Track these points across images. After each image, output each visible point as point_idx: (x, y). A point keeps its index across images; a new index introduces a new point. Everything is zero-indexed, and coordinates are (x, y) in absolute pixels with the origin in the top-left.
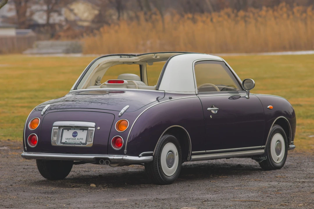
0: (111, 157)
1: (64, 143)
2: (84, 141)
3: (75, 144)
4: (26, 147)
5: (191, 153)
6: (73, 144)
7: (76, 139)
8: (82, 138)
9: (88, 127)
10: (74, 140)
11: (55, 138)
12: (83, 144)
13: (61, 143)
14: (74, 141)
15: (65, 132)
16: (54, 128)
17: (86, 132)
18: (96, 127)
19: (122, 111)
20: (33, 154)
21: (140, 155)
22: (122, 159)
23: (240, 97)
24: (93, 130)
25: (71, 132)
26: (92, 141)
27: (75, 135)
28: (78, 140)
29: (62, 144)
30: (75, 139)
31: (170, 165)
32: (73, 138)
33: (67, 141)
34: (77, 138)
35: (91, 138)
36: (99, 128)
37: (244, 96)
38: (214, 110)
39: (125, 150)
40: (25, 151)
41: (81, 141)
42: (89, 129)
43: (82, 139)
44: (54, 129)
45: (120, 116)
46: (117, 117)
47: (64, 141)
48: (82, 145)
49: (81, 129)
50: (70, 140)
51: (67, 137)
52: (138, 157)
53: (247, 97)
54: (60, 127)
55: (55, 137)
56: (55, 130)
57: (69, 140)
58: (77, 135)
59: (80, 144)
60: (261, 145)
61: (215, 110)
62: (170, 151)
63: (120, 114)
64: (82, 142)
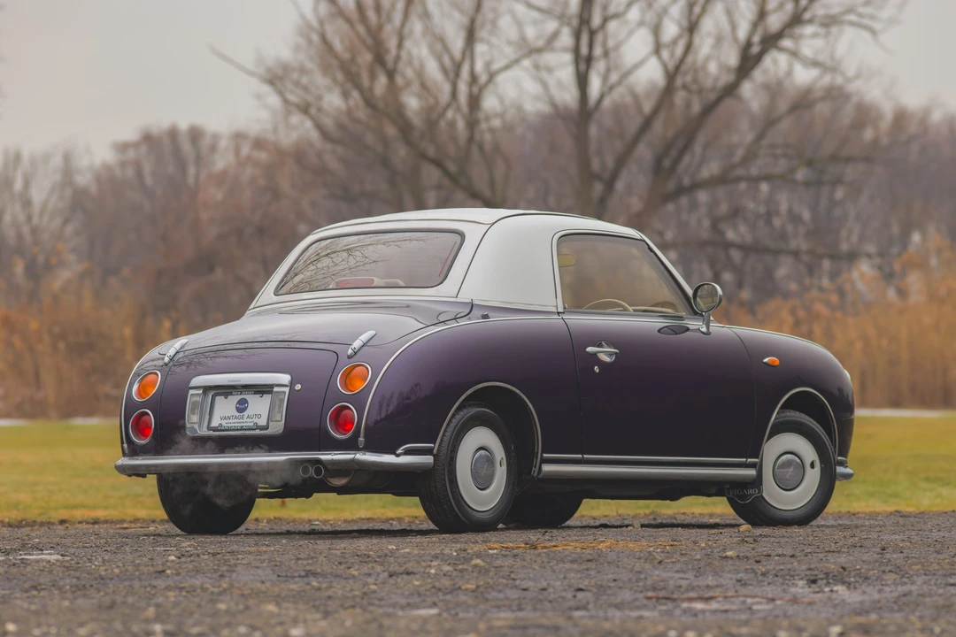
0: (326, 457)
1: (215, 429)
2: (263, 422)
3: (242, 429)
4: (125, 445)
5: (542, 456)
7: (246, 416)
8: (260, 412)
9: (272, 386)
10: (241, 420)
11: (195, 418)
12: (261, 428)
13: (209, 428)
14: (240, 423)
15: (220, 400)
16: (191, 392)
17: (267, 398)
18: (292, 384)
19: (357, 344)
20: (143, 459)
21: (399, 451)
22: (353, 460)
23: (688, 329)
24: (285, 392)
25: (234, 399)
26: (281, 421)
27: (242, 407)
28: (248, 420)
29: (211, 433)
30: (242, 418)
31: (483, 483)
32: (238, 414)
33: (224, 422)
34: (246, 414)
35: (279, 412)
36: (298, 387)
37: (697, 327)
38: (605, 354)
39: (361, 439)
40: (124, 454)
41: (256, 420)
42: (276, 389)
43: (259, 416)
44: (192, 395)
45: (350, 357)
46: (343, 358)
47: (215, 423)
48: (258, 432)
49: (256, 393)
50: (231, 421)
51: (224, 414)
52: (393, 456)
53: (704, 329)
54: (206, 389)
55: (193, 413)
56: (195, 399)
57: (228, 421)
58: (246, 408)
59: (255, 429)
60: (747, 458)
61: (610, 354)
62: (481, 448)
63: (350, 351)
64: (259, 424)
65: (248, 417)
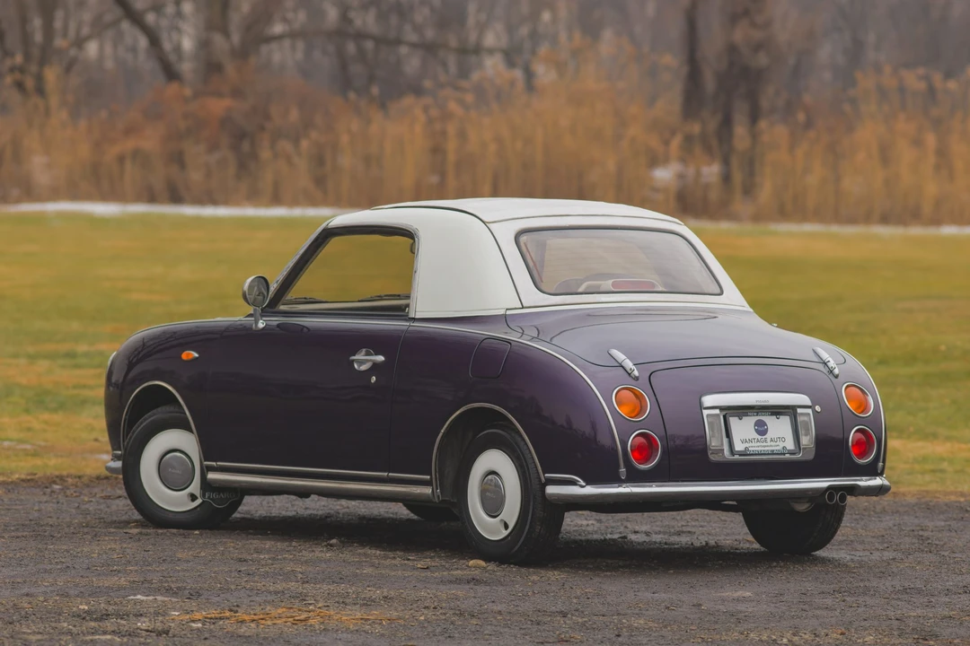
1: (741, 454)
2: (791, 445)
6: (768, 454)
7: (769, 440)
8: (780, 439)
9: (793, 407)
10: (765, 444)
11: (716, 441)
12: (791, 453)
13: (733, 452)
14: (765, 446)
15: (733, 421)
16: (706, 412)
17: (785, 421)
18: (814, 406)
24: (809, 414)
25: (750, 421)
26: (811, 444)
27: (761, 429)
28: (772, 443)
29: (737, 457)
30: (766, 441)
32: (759, 437)
33: (747, 445)
34: (768, 436)
36: (818, 409)
42: (799, 410)
43: (783, 440)
44: (708, 416)
47: (739, 447)
48: (788, 456)
49: (773, 414)
50: (753, 444)
51: (744, 436)
54: (721, 408)
55: (713, 436)
56: (711, 420)
57: (751, 444)
59: (784, 454)
65: (771, 440)
